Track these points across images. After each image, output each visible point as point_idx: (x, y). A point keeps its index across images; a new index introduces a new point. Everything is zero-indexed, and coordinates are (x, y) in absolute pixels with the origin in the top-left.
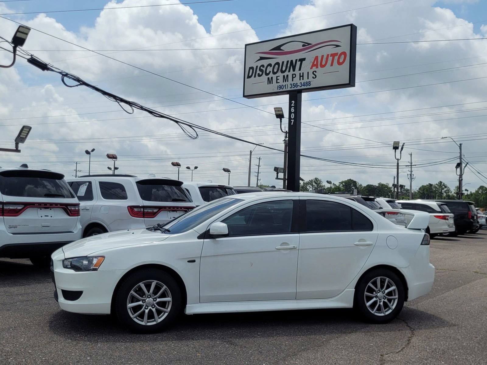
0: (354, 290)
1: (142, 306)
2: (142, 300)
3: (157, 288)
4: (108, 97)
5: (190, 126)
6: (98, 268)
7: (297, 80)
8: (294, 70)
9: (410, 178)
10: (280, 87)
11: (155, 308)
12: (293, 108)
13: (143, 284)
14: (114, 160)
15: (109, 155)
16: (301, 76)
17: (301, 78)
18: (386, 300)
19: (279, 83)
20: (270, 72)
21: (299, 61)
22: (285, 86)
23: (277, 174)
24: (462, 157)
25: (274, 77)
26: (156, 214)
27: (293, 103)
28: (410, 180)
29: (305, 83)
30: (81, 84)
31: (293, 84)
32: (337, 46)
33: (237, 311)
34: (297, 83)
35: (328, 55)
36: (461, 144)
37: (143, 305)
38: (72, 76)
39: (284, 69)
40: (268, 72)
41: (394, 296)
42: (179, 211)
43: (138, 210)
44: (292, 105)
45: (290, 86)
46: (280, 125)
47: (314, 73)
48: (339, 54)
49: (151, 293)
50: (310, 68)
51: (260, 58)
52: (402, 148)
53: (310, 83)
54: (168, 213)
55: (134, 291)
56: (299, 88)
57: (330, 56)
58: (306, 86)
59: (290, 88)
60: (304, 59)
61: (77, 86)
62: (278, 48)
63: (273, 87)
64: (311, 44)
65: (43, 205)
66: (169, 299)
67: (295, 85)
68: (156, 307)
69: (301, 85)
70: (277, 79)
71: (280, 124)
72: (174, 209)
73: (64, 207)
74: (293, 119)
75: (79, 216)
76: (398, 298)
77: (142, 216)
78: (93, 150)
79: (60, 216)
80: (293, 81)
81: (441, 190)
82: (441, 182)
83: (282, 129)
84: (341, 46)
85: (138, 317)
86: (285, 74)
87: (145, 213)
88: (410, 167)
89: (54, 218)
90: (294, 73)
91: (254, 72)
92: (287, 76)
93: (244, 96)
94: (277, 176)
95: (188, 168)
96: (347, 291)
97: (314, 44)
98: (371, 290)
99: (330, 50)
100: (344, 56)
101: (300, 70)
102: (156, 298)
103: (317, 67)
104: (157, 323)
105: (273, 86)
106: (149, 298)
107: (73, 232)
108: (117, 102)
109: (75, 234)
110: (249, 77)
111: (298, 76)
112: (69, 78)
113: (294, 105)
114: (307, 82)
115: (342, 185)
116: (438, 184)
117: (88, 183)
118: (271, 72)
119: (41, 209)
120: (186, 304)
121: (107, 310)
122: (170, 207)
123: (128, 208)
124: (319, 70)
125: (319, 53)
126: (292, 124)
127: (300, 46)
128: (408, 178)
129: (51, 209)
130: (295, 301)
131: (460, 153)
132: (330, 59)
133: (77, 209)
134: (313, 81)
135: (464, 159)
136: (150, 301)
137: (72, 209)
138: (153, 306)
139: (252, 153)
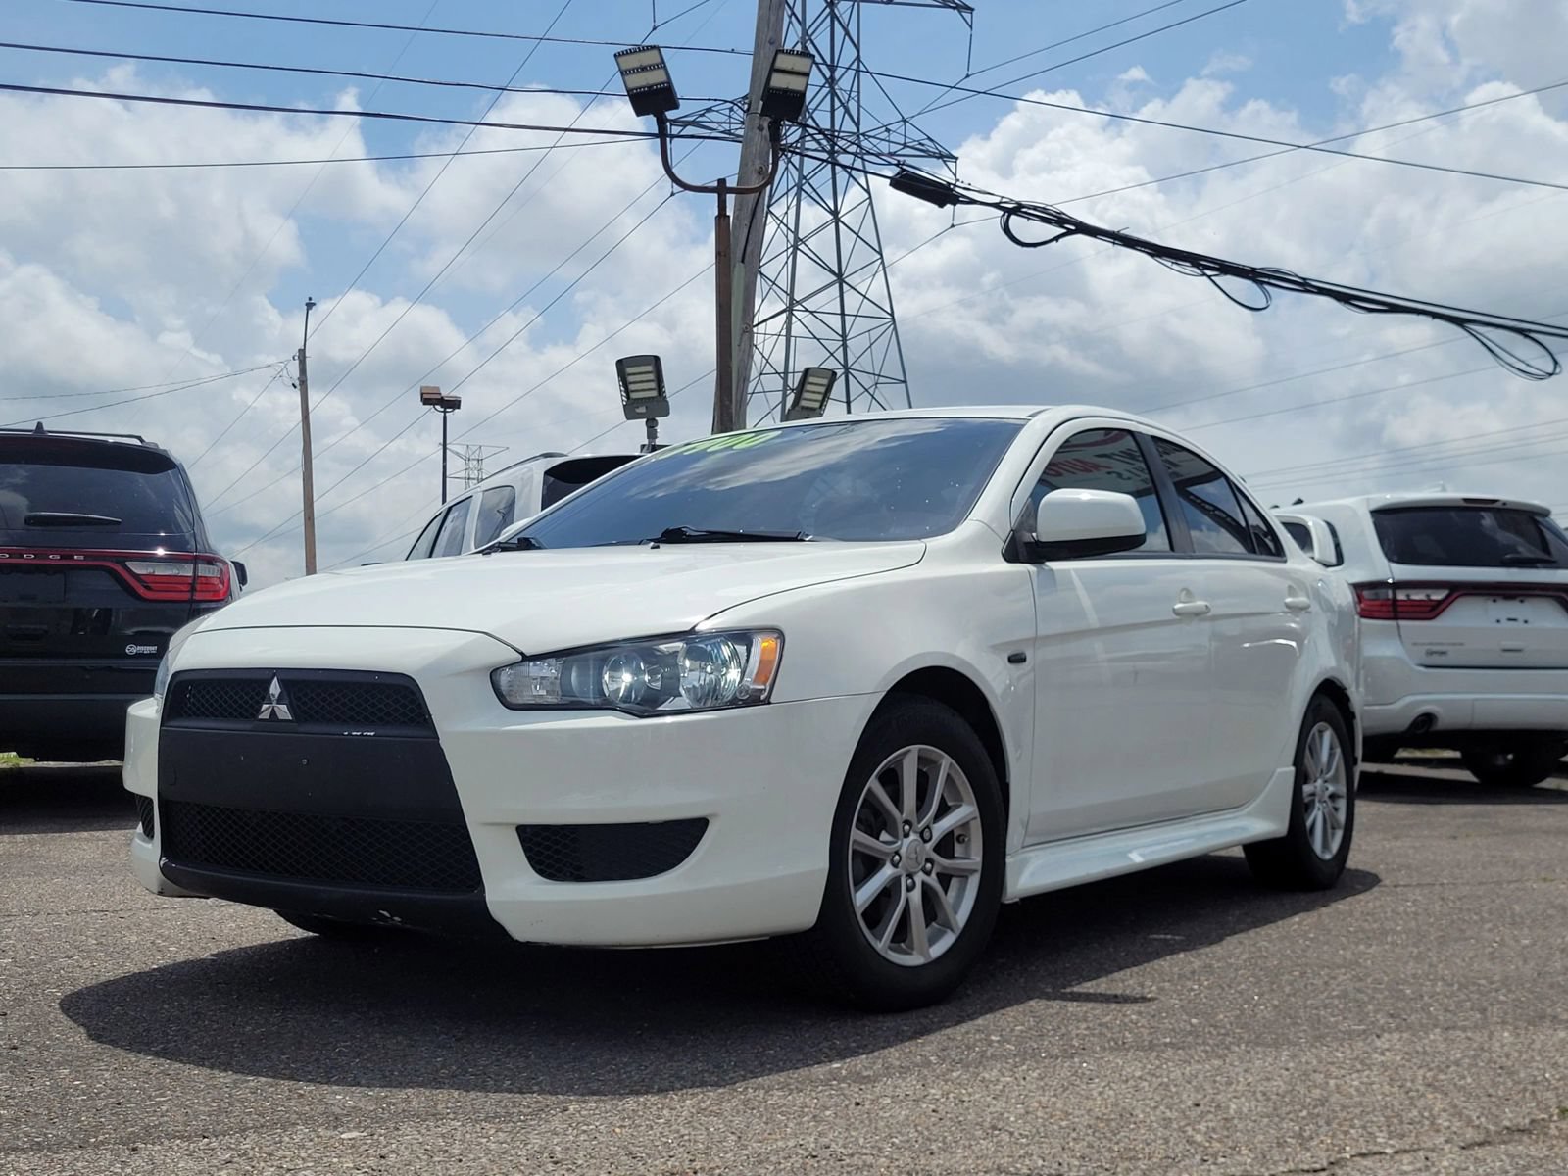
0: (1293, 769)
4: (1169, 264)
6: (766, 687)
30: (1070, 233)
38: (1036, 208)
61: (1057, 239)
96: (1279, 773)
108: (1205, 275)
112: (1028, 218)
120: (1005, 855)
136: (917, 849)
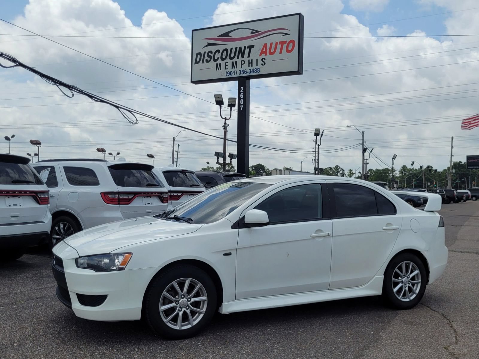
0: (383, 276)
1: (175, 308)
2: (174, 301)
3: (191, 287)
4: (46, 80)
5: (130, 111)
6: (125, 266)
7: (246, 67)
8: (243, 57)
9: (314, 162)
10: (228, 73)
11: (189, 309)
12: (242, 94)
13: (176, 283)
14: (38, 146)
15: (33, 141)
16: (250, 63)
17: (250, 64)
18: (410, 285)
19: (228, 69)
20: (218, 58)
21: (248, 48)
22: (234, 72)
23: (218, 158)
24: (364, 143)
25: (223, 63)
26: (131, 201)
27: (242, 89)
28: (314, 164)
29: (254, 70)
30: (17, 65)
31: (242, 70)
32: (286, 34)
33: (274, 306)
34: (246, 70)
35: (277, 43)
36: (363, 132)
37: (177, 307)
38: (7, 56)
39: (232, 55)
40: (216, 58)
41: (417, 280)
42: (153, 197)
43: (112, 196)
44: (242, 91)
45: (238, 72)
46: (220, 112)
47: (263, 60)
48: (287, 42)
49: (184, 293)
50: (259, 55)
51: (207, 44)
52: (322, 135)
53: (259, 70)
54: (142, 199)
55: (166, 292)
56: (248, 74)
57: (279, 44)
58: (255, 73)
59: (239, 74)
60: (253, 46)
61: (13, 66)
62: (226, 34)
63: (222, 74)
64: (259, 32)
65: (11, 193)
66: (203, 298)
67: (244, 71)
68: (191, 308)
69: (250, 71)
70: (226, 66)
71: (220, 110)
72: (145, 195)
73: (33, 194)
74: (242, 105)
75: (49, 204)
76: (421, 282)
77: (118, 203)
78: (13, 136)
79: (29, 204)
80: (241, 67)
81: (337, 173)
82: (337, 166)
83: (222, 115)
84: (289, 34)
85: (171, 321)
86: (234, 60)
87: (120, 199)
88: (314, 152)
89: (23, 207)
90: (243, 59)
91: (202, 57)
92: (236, 62)
93: (192, 82)
94: (218, 161)
95: (110, 154)
96: (376, 277)
97: (262, 31)
98: (397, 276)
99: (279, 38)
100: (293, 45)
101: (249, 56)
102: (190, 298)
103: (266, 55)
104: (193, 326)
105: (222, 72)
106: (183, 298)
107: (44, 222)
108: (56, 86)
109: (46, 224)
110: (196, 63)
111: (247, 63)
112: (5, 59)
113: (243, 91)
114: (256, 69)
115: (252, 169)
116: (335, 167)
117: (50, 169)
118: (220, 59)
119: (9, 197)
120: (222, 302)
121: (137, 316)
122: (145, 193)
123: (102, 194)
124: (268, 57)
125: (268, 40)
126: (241, 110)
127: (248, 33)
128: (313, 163)
129: (19, 197)
130: (328, 292)
131: (362, 140)
132: (279, 46)
133: (46, 196)
134: (262, 68)
135: (365, 145)
136: (184, 302)
137: (42, 197)
138: (188, 307)
139: (175, 140)
